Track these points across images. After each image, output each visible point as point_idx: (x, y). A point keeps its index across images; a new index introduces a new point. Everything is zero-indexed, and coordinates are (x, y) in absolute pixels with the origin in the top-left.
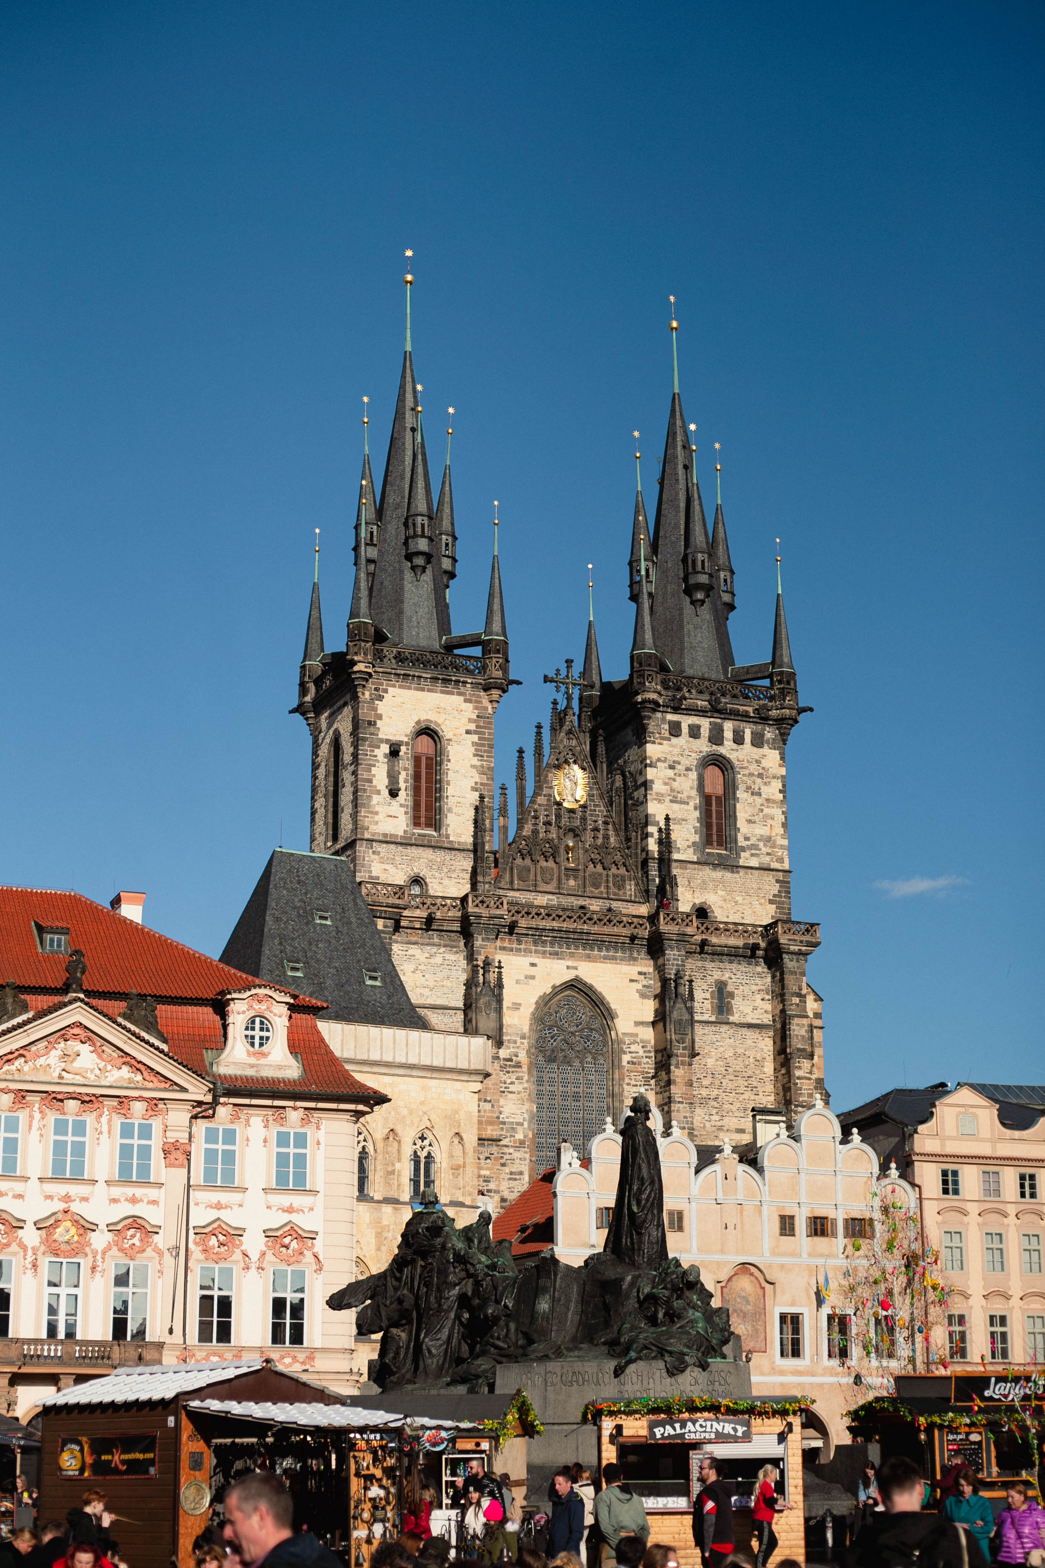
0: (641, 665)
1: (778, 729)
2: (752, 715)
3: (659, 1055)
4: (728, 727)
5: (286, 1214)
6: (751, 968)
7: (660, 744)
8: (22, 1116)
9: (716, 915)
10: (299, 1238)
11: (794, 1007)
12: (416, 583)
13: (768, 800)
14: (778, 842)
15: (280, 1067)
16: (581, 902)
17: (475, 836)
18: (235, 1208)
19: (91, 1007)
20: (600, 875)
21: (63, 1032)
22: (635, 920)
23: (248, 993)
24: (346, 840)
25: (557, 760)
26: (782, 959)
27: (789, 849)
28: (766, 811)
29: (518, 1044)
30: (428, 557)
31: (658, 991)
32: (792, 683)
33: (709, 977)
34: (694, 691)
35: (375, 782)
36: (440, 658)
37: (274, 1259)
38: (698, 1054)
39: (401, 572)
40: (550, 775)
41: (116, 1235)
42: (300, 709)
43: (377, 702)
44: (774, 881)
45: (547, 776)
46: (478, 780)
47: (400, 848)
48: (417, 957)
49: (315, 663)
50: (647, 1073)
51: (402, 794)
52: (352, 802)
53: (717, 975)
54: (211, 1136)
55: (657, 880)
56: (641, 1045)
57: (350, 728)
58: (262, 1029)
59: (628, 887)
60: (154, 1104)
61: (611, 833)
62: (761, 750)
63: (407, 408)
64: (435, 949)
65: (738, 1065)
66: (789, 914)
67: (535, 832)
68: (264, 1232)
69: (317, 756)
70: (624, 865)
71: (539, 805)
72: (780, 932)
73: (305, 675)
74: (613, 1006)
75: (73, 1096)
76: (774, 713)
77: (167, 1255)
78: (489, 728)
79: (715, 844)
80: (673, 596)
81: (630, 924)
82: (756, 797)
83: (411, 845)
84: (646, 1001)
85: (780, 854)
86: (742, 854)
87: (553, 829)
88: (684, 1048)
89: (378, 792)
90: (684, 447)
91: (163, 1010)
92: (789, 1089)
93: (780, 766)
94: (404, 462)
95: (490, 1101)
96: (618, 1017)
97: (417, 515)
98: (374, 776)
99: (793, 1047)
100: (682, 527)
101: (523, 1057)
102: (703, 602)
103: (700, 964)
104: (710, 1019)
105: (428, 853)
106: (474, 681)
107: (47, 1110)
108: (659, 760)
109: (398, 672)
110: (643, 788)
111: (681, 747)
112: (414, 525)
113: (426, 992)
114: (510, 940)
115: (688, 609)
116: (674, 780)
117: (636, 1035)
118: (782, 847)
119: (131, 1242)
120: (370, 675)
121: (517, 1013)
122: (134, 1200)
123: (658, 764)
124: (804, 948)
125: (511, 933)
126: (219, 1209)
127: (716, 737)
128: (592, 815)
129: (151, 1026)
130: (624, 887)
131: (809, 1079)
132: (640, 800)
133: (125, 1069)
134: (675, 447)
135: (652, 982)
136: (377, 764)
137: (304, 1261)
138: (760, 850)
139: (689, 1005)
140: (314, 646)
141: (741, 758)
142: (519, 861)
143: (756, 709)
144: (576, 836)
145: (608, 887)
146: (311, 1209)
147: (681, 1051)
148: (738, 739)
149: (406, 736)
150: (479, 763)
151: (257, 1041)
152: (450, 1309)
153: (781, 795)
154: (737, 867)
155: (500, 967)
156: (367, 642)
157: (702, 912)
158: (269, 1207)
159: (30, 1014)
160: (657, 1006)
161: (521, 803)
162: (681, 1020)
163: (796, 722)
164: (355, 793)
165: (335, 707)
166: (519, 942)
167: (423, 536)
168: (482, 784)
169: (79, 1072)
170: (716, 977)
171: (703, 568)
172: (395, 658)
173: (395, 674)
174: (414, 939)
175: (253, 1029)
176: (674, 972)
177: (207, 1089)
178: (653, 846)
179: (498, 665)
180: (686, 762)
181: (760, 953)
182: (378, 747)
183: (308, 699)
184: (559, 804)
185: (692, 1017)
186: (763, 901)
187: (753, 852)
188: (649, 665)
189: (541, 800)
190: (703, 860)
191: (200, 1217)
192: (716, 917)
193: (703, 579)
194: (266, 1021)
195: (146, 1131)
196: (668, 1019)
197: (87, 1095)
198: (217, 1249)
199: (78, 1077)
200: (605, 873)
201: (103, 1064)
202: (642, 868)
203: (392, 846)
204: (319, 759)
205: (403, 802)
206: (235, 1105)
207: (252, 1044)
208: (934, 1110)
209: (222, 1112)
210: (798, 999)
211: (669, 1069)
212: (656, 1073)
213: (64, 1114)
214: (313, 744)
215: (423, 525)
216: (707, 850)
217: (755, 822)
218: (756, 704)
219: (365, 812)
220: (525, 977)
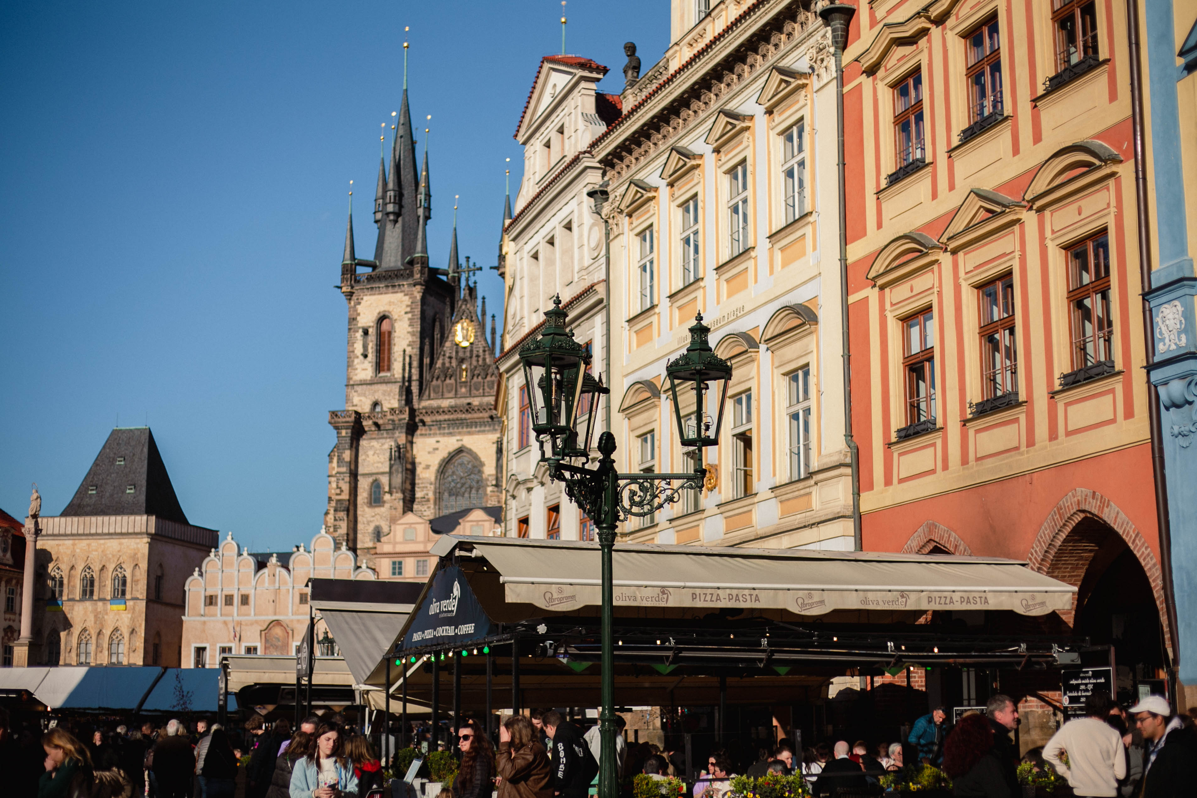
12: (392, 230)
16: (468, 400)
17: (403, 371)
20: (479, 382)
22: (492, 407)
29: (428, 488)
35: (356, 352)
40: (453, 328)
43: (357, 306)
47: (369, 387)
48: (375, 446)
51: (370, 355)
64: (384, 441)
71: (446, 348)
78: (418, 308)
83: (374, 384)
87: (454, 360)
89: (358, 357)
96: (484, 465)
97: (388, 191)
98: (355, 348)
101: (431, 495)
105: (384, 387)
106: (407, 283)
113: (380, 465)
114: (425, 429)
121: (428, 471)
128: (476, 348)
130: (493, 388)
136: (357, 342)
142: (434, 382)
144: (467, 362)
145: (484, 389)
149: (373, 322)
156: (348, 274)
166: (430, 430)
167: (390, 203)
168: (413, 342)
172: (367, 279)
173: (366, 289)
174: (373, 436)
182: (358, 332)
184: (457, 345)
189: (448, 344)
200: (482, 381)
203: (364, 387)
205: (370, 360)
215: (390, 196)
219: (351, 370)
220: (434, 449)
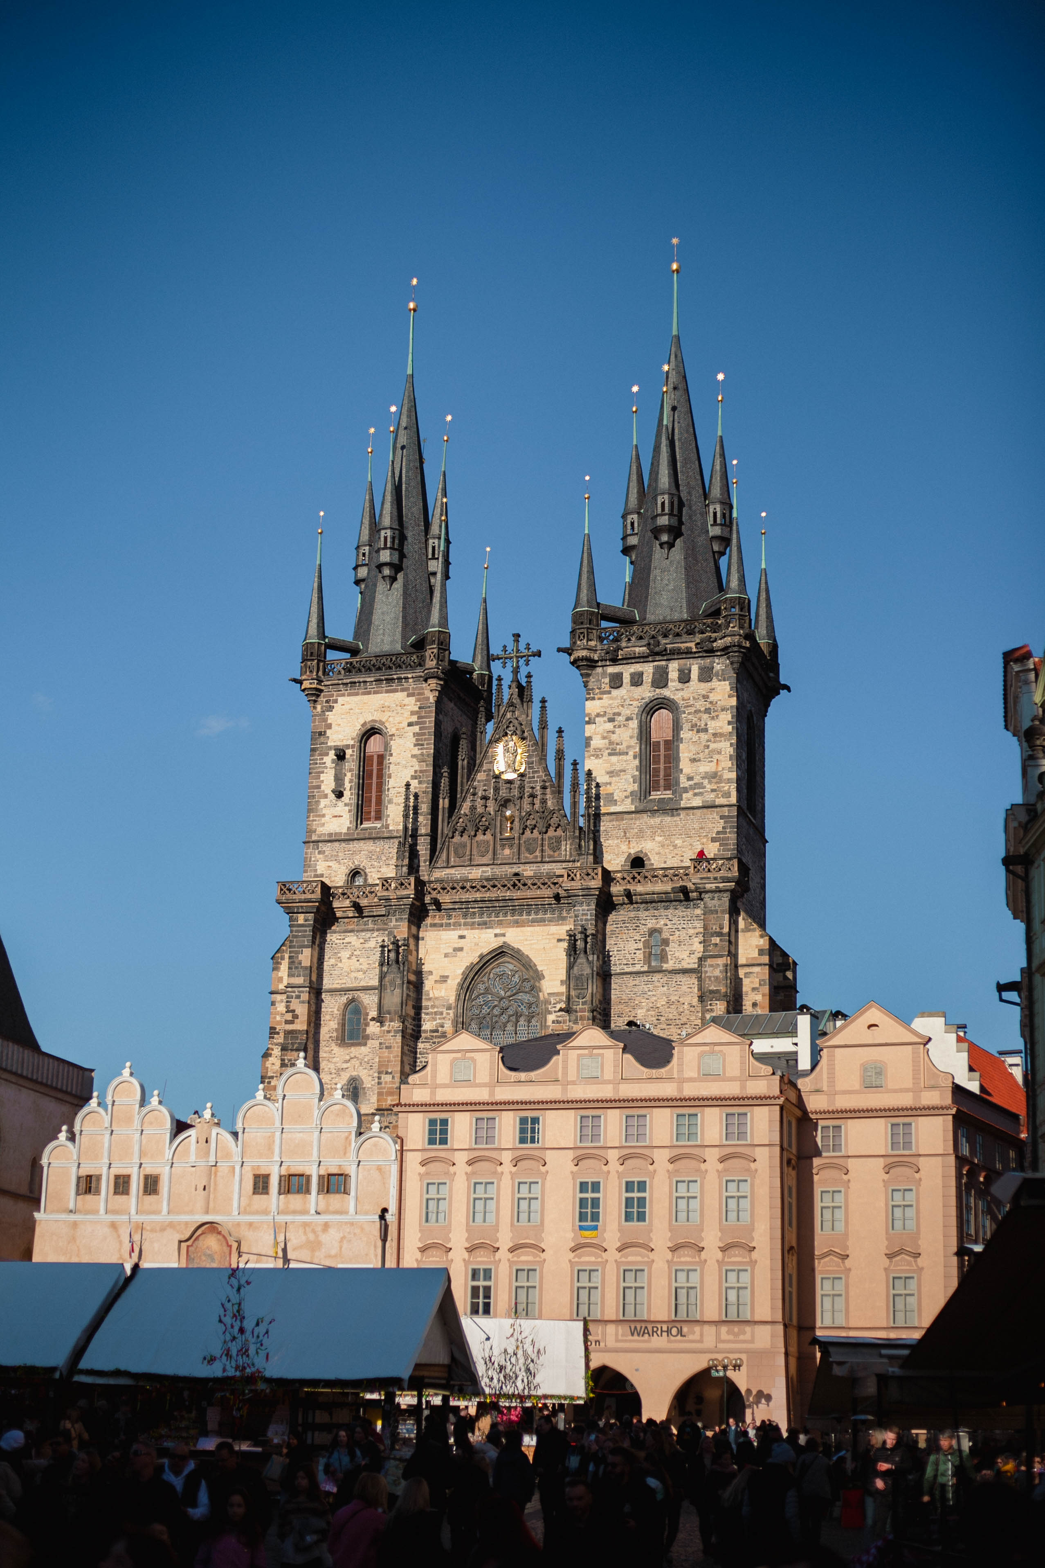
1: (728, 658)
2: (694, 650)
4: (673, 668)
6: (689, 912)
7: (600, 699)
9: (652, 862)
11: (712, 948)
12: (387, 593)
13: (714, 735)
14: (725, 777)
16: (516, 869)
17: (405, 824)
20: (536, 840)
25: (498, 734)
26: (705, 899)
27: (738, 781)
28: (713, 746)
29: (444, 1015)
33: (642, 927)
34: (634, 639)
35: (323, 787)
40: (486, 750)
43: (327, 713)
44: (717, 818)
46: (417, 768)
47: (343, 844)
48: (353, 943)
51: (347, 793)
53: (651, 924)
59: (563, 848)
61: (547, 796)
62: (709, 684)
64: (368, 934)
67: (473, 808)
70: (560, 826)
71: (479, 781)
72: (692, 872)
76: (720, 644)
78: (429, 717)
79: (662, 788)
81: (555, 884)
82: (702, 735)
83: (353, 840)
85: (726, 789)
86: (684, 795)
87: (491, 803)
88: (584, 1003)
89: (326, 796)
90: (675, 388)
93: (731, 696)
95: (391, 1073)
96: (544, 977)
98: (322, 781)
101: (448, 1027)
103: (632, 914)
104: (642, 969)
105: (369, 846)
106: (414, 675)
108: (598, 715)
109: (345, 681)
111: (622, 698)
112: (380, 539)
113: (360, 975)
114: (439, 917)
115: (658, 553)
116: (613, 733)
118: (729, 781)
121: (444, 985)
123: (597, 719)
125: (439, 909)
127: (661, 680)
128: (530, 782)
130: (559, 848)
136: (325, 771)
138: (704, 787)
141: (686, 696)
142: (456, 839)
143: (698, 644)
144: (513, 805)
145: (542, 851)
149: (352, 739)
150: (419, 752)
153: (732, 727)
154: (677, 809)
155: (405, 945)
156: (313, 660)
157: (638, 862)
162: (582, 975)
166: (447, 917)
167: (385, 548)
168: (421, 771)
170: (650, 926)
171: (663, 509)
173: (343, 684)
174: (350, 927)
176: (580, 927)
179: (432, 656)
180: (626, 712)
182: (327, 754)
184: (498, 777)
186: (705, 840)
187: (696, 791)
188: (582, 623)
190: (641, 808)
192: (650, 865)
193: (663, 521)
196: (568, 976)
200: (539, 837)
203: (337, 844)
205: (347, 801)
210: (718, 939)
216: (649, 797)
217: (699, 760)
218: (698, 638)
219: (313, 816)
220: (455, 950)
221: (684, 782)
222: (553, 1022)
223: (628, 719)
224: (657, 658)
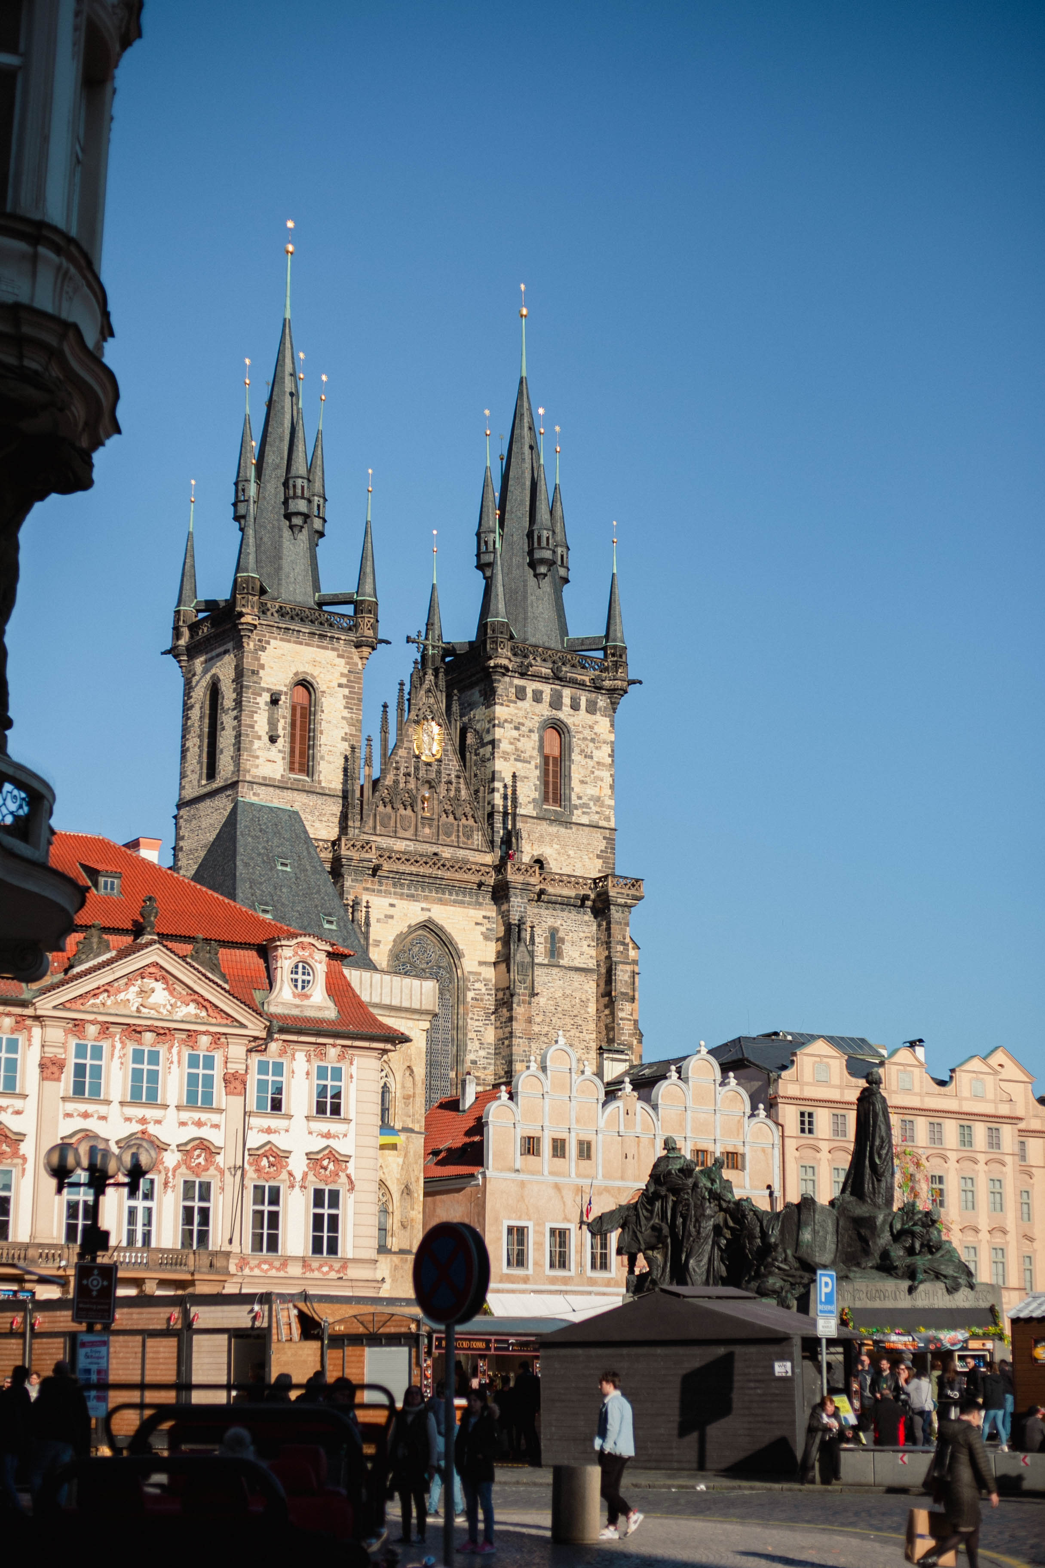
0: (493, 631)
1: (609, 698)
2: (588, 684)
3: (500, 995)
4: (567, 693)
5: (324, 1139)
6: (579, 917)
7: (507, 706)
8: (106, 1045)
9: (551, 866)
10: (336, 1161)
11: (618, 954)
12: (293, 541)
13: (598, 763)
14: (606, 803)
15: (320, 1008)
16: (435, 849)
17: (345, 782)
18: (283, 1132)
19: (168, 949)
20: (452, 825)
21: (142, 970)
22: (482, 868)
23: (295, 941)
24: (226, 780)
25: (417, 716)
26: (609, 910)
27: (614, 808)
28: (597, 773)
30: (306, 517)
31: (502, 934)
32: (624, 656)
33: (543, 923)
34: (538, 659)
35: (257, 728)
36: (317, 614)
37: (314, 1179)
38: (537, 994)
39: (280, 529)
40: (410, 729)
41: (184, 1155)
42: (173, 651)
43: (260, 653)
44: (601, 838)
45: (407, 731)
46: (347, 731)
47: (278, 791)
49: (188, 608)
50: (488, 1009)
51: (281, 741)
52: (234, 745)
53: (550, 922)
54: (263, 1068)
55: (501, 832)
56: (484, 983)
57: (232, 675)
58: (304, 974)
59: (476, 837)
60: (217, 1039)
61: (462, 786)
62: (594, 717)
63: (287, 373)
65: (566, 1005)
66: (614, 868)
67: (396, 782)
68: (307, 1154)
69: (190, 698)
70: (473, 817)
71: (400, 757)
72: (610, 885)
73: (179, 620)
74: (460, 947)
75: (152, 1028)
76: (607, 683)
77: (227, 1173)
78: (359, 683)
79: (551, 801)
80: (518, 567)
81: (478, 871)
82: (588, 760)
83: (288, 789)
84: (489, 943)
85: (607, 813)
86: (575, 812)
87: (412, 780)
88: (525, 988)
89: (259, 738)
90: (530, 428)
91: (224, 953)
92: (613, 1029)
93: (610, 732)
94: (283, 424)
96: (464, 956)
97: (298, 477)
98: (256, 722)
99: (618, 991)
100: (528, 503)
102: (545, 575)
103: (536, 911)
104: (544, 962)
105: (303, 798)
106: (347, 638)
107: (127, 1041)
108: (506, 721)
109: (280, 625)
110: (490, 747)
111: (526, 710)
112: (294, 486)
114: (372, 881)
115: (532, 581)
116: (519, 740)
117: (480, 974)
118: (609, 807)
119: (197, 1161)
120: (255, 626)
121: (376, 949)
122: (199, 1124)
123: (506, 725)
124: (629, 901)
125: (374, 875)
126: (269, 1133)
127: (556, 703)
128: (446, 769)
129: (214, 967)
130: (472, 836)
131: (630, 1020)
132: (488, 756)
133: (192, 1006)
134: (522, 428)
135: (495, 926)
136: (259, 711)
137: (339, 1181)
138: (590, 808)
139: (530, 948)
140: (187, 592)
141: (577, 723)
142: (381, 808)
143: (592, 679)
144: (431, 787)
145: (458, 836)
146: (345, 1135)
147: (522, 991)
148: (575, 706)
149: (285, 686)
150: (349, 715)
151: (300, 984)
152: (708, 1236)
153: (610, 759)
154: (571, 823)
155: (367, 907)
156: (255, 595)
157: (540, 863)
158: (310, 1133)
159: (113, 953)
160: (500, 948)
161: (384, 754)
162: (524, 962)
163: (626, 692)
164: (238, 736)
165: (214, 653)
166: (380, 884)
167: (303, 497)
168: (351, 735)
169: (153, 1006)
170: (549, 924)
171: (548, 543)
172: (277, 612)
173: (278, 627)
175: (297, 973)
176: (517, 918)
177: (263, 1026)
178: (498, 800)
179: (369, 624)
180: (529, 724)
181: (589, 903)
182: (260, 695)
183: (182, 642)
184: (418, 757)
185: (533, 959)
186: (591, 855)
187: (584, 810)
188: (502, 633)
189: (402, 752)
190: (541, 815)
191: (255, 1140)
192: (551, 869)
193: (547, 554)
194: (307, 967)
195: (209, 1063)
196: (512, 961)
197: (163, 1028)
198: (267, 1169)
199: (153, 1012)
200: (456, 823)
201: (173, 1001)
202: (488, 820)
203: (271, 789)
204: (192, 700)
205: (281, 748)
206: (284, 1041)
207: (296, 986)
208: (795, 1058)
209: (273, 1046)
210: (622, 947)
211: (512, 1006)
212: (496, 1010)
213: (141, 1044)
214: (185, 685)
215: (303, 487)
216: (545, 807)
217: (586, 783)
218: (593, 673)
219: (247, 755)
220: (386, 916)
221: (575, 801)
222: (472, 999)
223: (531, 731)
224: (557, 682)
